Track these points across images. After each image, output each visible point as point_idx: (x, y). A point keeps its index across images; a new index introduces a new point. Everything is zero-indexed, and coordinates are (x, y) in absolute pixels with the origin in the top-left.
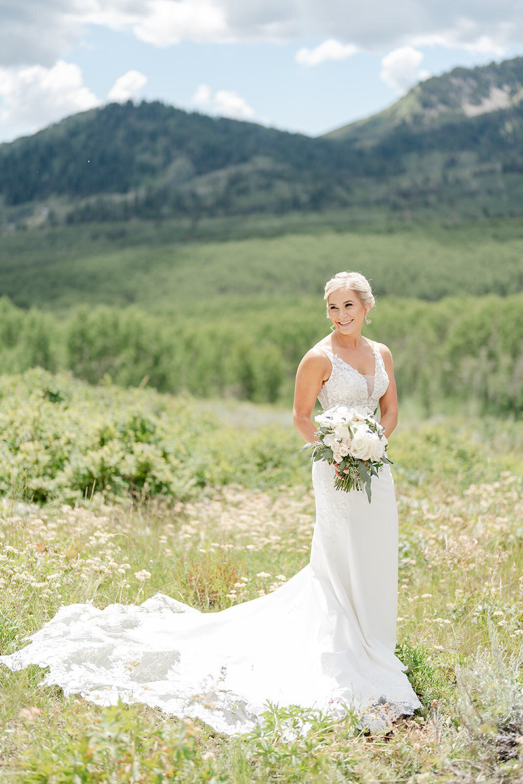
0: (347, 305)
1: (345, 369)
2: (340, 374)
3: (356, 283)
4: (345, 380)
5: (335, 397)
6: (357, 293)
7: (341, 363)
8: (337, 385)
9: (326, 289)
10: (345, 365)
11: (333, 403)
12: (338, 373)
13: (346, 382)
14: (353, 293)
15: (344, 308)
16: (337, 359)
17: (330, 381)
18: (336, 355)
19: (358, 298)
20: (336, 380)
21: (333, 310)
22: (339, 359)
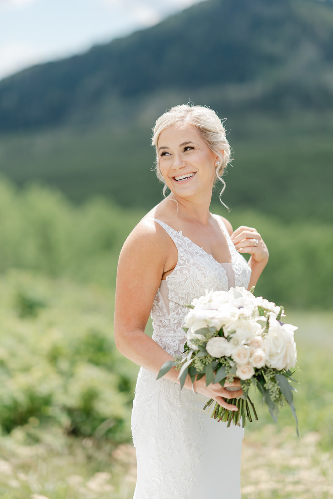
0: (186, 149)
1: (197, 253)
2: (192, 261)
3: (201, 118)
4: (201, 270)
5: (182, 298)
6: (203, 132)
7: (190, 246)
8: (187, 279)
9: (154, 130)
10: (195, 248)
11: (176, 308)
12: (188, 261)
13: (202, 273)
14: (195, 132)
15: (182, 154)
16: (183, 239)
17: (176, 274)
18: (181, 232)
19: (203, 138)
20: (185, 271)
21: (164, 156)
22: (186, 239)
